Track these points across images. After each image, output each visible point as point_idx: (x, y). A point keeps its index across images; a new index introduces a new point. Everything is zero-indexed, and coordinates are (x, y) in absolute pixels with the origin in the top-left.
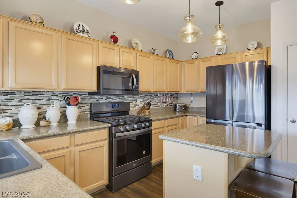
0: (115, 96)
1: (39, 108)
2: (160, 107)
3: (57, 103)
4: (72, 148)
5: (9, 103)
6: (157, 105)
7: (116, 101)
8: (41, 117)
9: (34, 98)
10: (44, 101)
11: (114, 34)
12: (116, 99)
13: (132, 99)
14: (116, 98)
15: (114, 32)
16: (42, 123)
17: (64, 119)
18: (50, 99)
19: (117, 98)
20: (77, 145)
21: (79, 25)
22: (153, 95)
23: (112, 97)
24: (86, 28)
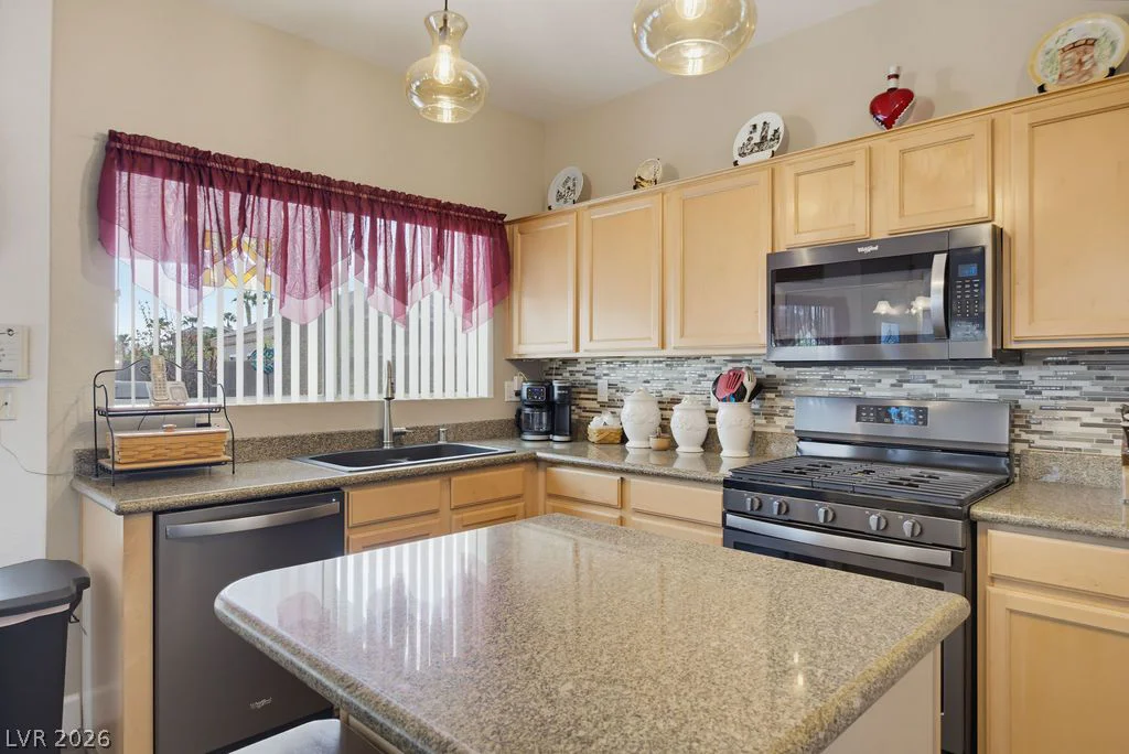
0: (951, 372)
11: (892, 84)
12: (960, 387)
13: (1087, 386)
14: (957, 382)
15: (892, 72)
19: (965, 383)
21: (755, 126)
23: (931, 374)
24: (776, 122)
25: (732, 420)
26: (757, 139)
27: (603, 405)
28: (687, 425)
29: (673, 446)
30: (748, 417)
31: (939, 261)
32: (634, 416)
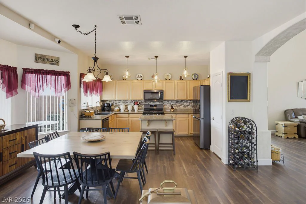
1: (126, 106)
2: (190, 108)
3: (133, 104)
4: (129, 118)
5: (119, 104)
6: (187, 107)
7: (157, 104)
8: (126, 108)
9: (125, 102)
10: (128, 103)
16: (126, 110)
17: (133, 110)
18: (130, 102)
20: (131, 118)
22: (183, 101)
24: (141, 75)
25: (136, 107)
26: (139, 76)
27: (114, 106)
28: (130, 108)
29: (128, 110)
30: (138, 107)
31: (160, 93)
32: (122, 107)
